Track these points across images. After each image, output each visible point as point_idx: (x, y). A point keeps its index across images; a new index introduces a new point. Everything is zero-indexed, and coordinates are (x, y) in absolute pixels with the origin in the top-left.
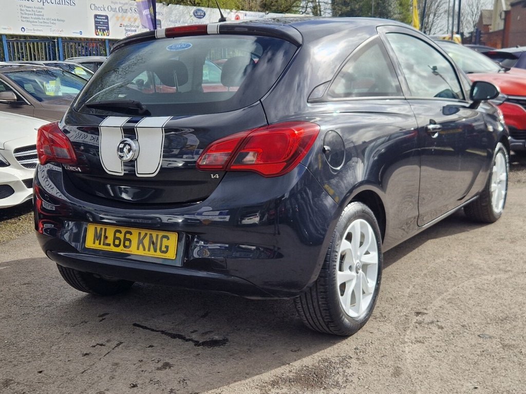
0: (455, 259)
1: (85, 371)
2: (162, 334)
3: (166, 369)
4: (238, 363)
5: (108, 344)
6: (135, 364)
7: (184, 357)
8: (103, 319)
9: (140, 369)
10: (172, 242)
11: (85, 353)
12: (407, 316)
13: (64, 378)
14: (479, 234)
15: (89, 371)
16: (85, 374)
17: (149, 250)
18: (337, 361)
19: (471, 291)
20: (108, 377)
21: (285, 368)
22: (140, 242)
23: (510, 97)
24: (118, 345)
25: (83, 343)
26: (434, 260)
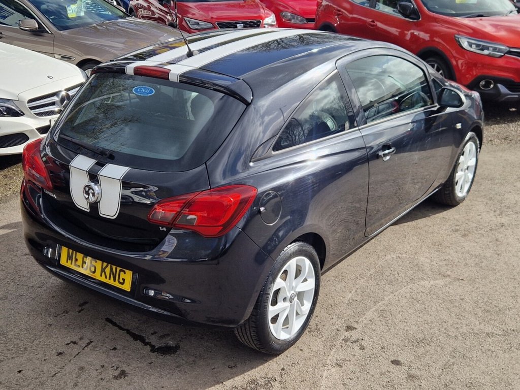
0: (404, 255)
1: (55, 374)
2: (127, 333)
3: (121, 378)
4: (180, 378)
5: (80, 343)
6: (97, 370)
7: (139, 365)
8: (82, 310)
9: (100, 377)
10: (128, 276)
11: (59, 351)
12: (338, 331)
13: (37, 381)
14: (438, 222)
15: (59, 374)
16: (55, 378)
17: (110, 279)
18: (263, 383)
19: (405, 301)
20: (72, 384)
21: (218, 387)
22: (103, 270)
23: (512, 50)
24: (88, 344)
25: (60, 339)
26: (385, 256)
